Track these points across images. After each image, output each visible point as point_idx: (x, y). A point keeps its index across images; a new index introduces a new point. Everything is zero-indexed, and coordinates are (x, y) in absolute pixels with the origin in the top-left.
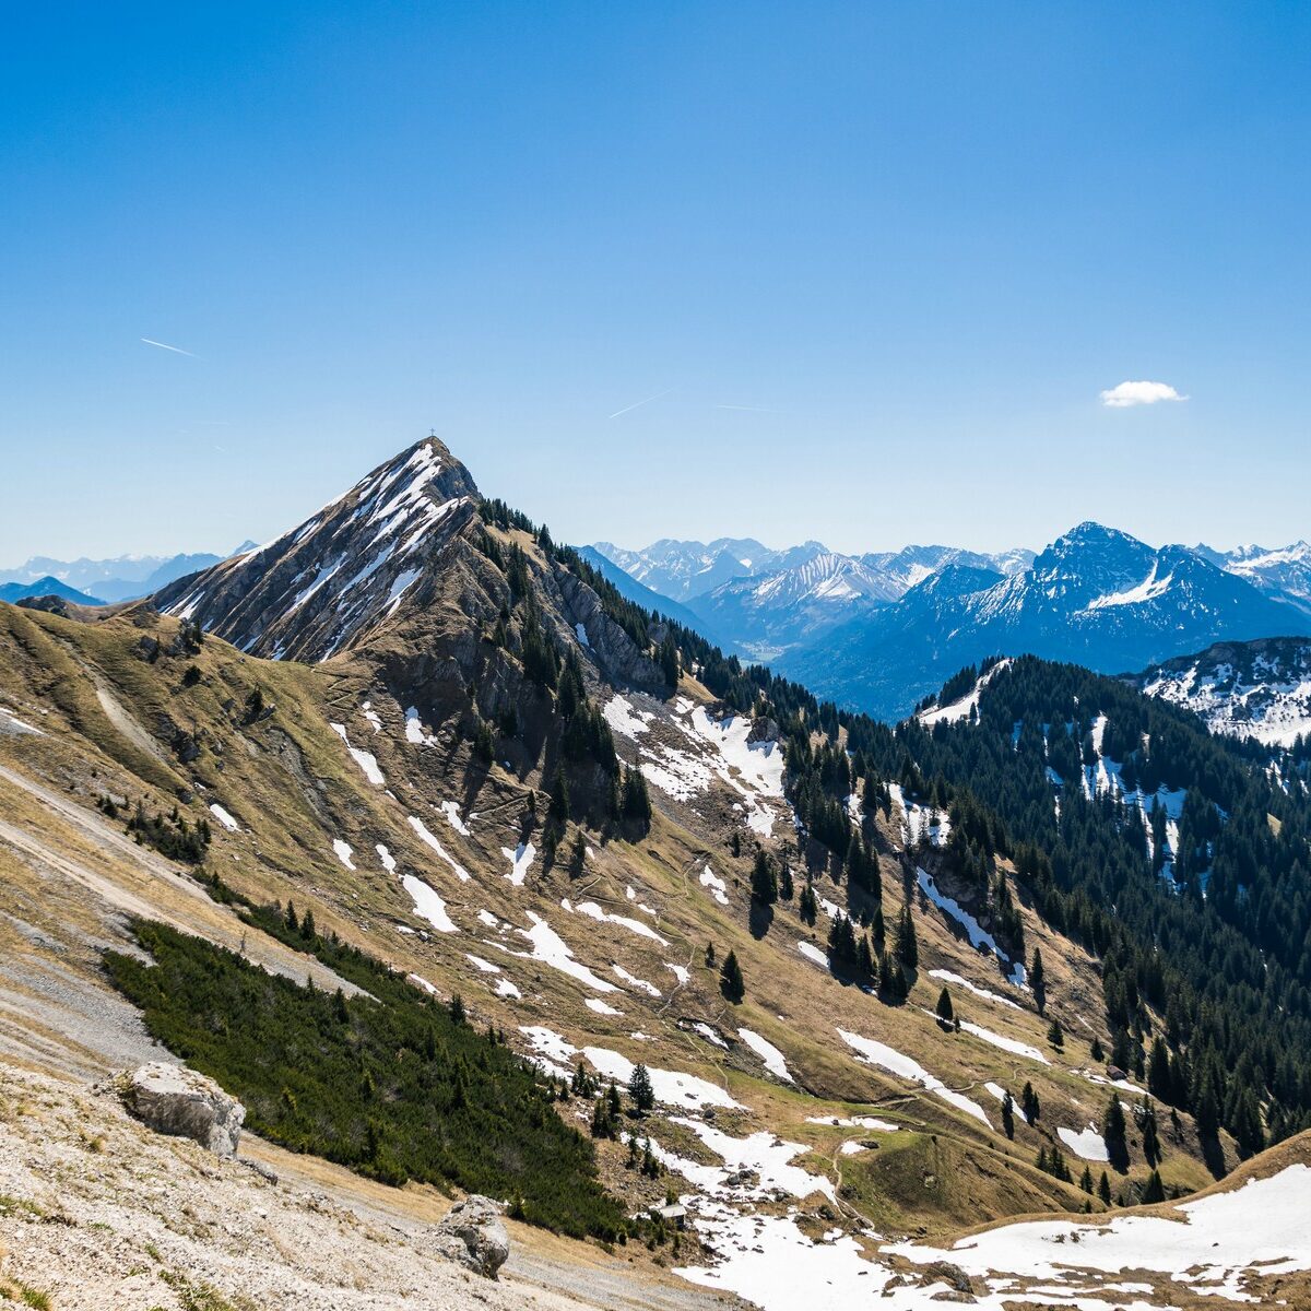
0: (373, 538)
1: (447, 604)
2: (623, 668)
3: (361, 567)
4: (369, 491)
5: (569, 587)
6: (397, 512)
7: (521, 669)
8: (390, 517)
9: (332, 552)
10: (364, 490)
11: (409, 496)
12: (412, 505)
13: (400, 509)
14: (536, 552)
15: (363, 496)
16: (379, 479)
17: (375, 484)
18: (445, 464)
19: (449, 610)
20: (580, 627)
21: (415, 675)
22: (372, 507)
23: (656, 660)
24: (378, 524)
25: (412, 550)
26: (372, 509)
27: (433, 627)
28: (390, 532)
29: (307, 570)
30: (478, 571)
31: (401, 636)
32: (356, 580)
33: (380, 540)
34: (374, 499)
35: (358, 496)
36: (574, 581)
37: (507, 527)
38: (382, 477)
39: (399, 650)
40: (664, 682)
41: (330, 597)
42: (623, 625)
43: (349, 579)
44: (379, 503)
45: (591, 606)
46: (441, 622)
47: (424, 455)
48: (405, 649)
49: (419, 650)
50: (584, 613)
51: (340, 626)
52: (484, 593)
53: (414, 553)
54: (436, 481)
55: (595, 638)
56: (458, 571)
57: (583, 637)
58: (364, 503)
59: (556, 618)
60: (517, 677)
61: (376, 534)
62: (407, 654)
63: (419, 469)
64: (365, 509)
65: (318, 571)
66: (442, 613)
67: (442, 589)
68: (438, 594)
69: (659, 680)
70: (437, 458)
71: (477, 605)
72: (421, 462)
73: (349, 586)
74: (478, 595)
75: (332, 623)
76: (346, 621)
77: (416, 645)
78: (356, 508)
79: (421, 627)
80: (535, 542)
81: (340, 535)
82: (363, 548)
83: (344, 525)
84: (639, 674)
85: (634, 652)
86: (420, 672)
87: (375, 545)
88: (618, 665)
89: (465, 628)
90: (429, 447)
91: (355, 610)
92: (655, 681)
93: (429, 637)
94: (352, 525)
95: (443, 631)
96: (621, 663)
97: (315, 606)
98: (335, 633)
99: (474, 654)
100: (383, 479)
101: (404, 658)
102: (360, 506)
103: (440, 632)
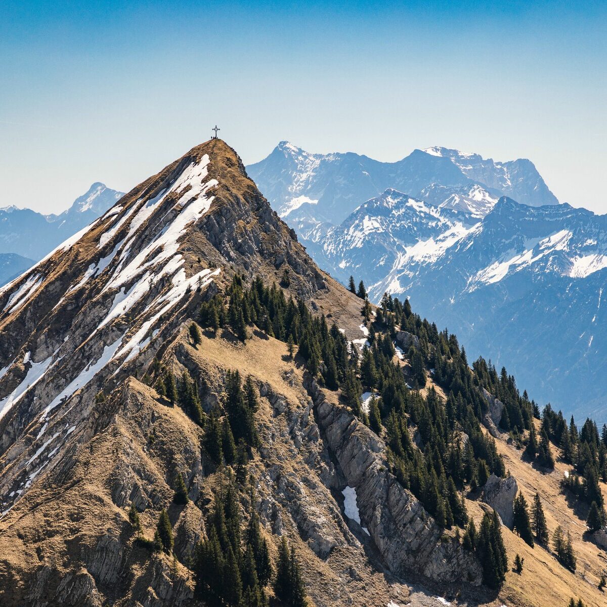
0: (101, 320)
1: (90, 488)
2: (412, 560)
3: (78, 369)
4: (113, 232)
5: (336, 431)
6: (139, 277)
7: (191, 584)
8: (128, 286)
9: (49, 335)
10: (107, 230)
11: (160, 250)
12: (161, 266)
13: (145, 271)
14: (286, 377)
15: (105, 239)
16: (131, 211)
17: (124, 220)
18: (222, 194)
19: (91, 496)
20: (350, 494)
21: (31, 597)
22: (114, 260)
23: (466, 546)
24: (112, 294)
25: (131, 357)
26: (113, 265)
27: (66, 524)
28: (123, 313)
29: (12, 365)
30: (149, 431)
31: (20, 536)
32: (68, 391)
33: (107, 326)
34: (119, 247)
35: (97, 240)
36: (344, 419)
37: (242, 337)
38: (135, 207)
39: (13, 560)
40: (479, 581)
41: (32, 416)
42: (415, 490)
43: (59, 388)
44: (124, 255)
45: (366, 460)
46: (77, 517)
47: (194, 175)
48: (23, 557)
49: (41, 558)
50: (356, 471)
51: (25, 475)
52: (152, 466)
53: (134, 361)
54: (204, 225)
55: (370, 512)
56: (115, 435)
57: (352, 510)
58: (103, 254)
59: (306, 481)
60: (182, 597)
61: (107, 314)
62: (23, 565)
63: (183, 201)
64: (104, 263)
65: (28, 366)
66: (80, 502)
67: (86, 464)
68: (80, 471)
69: (471, 578)
70: (213, 182)
71: (136, 486)
72: (188, 188)
73: (57, 401)
74: (141, 471)
75: (16, 469)
76: (34, 467)
77: (39, 551)
78: (90, 262)
79: (48, 523)
80: (286, 359)
81: (64, 308)
82: (85, 337)
83: (72, 290)
84: (436, 568)
85: (431, 534)
86: (37, 593)
87: (101, 334)
88: (403, 555)
89: (108, 526)
90: (205, 159)
91: (48, 449)
92: (464, 580)
93: (57, 539)
94: (81, 291)
95: (77, 530)
96: (409, 551)
97: (10, 429)
98: (17, 485)
99: (118, 564)
100: (136, 212)
101: (19, 571)
102: (96, 259)
103: (73, 531)
